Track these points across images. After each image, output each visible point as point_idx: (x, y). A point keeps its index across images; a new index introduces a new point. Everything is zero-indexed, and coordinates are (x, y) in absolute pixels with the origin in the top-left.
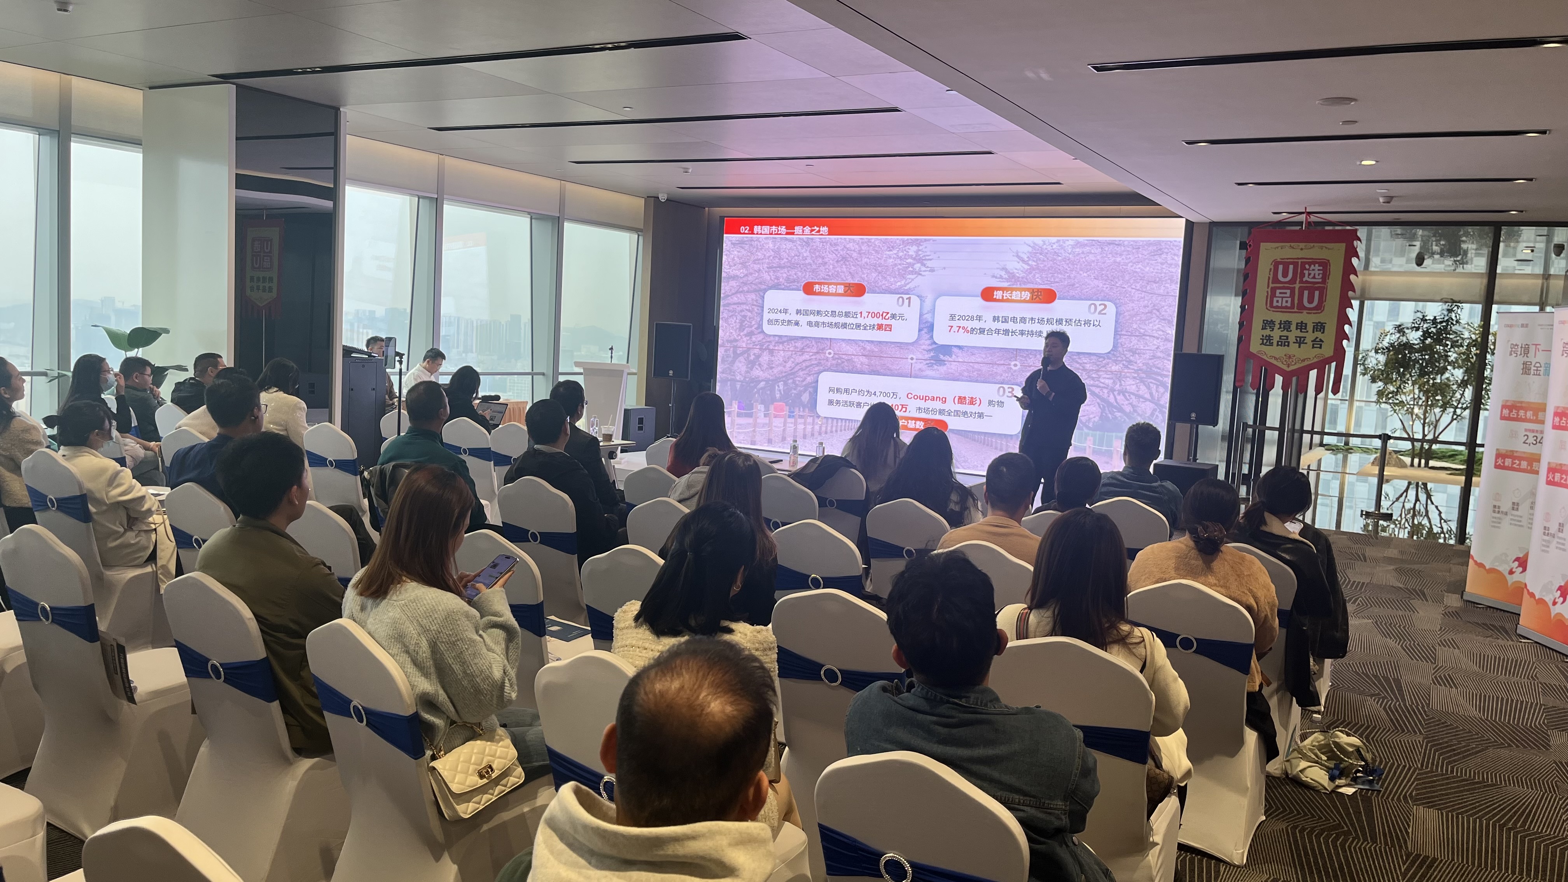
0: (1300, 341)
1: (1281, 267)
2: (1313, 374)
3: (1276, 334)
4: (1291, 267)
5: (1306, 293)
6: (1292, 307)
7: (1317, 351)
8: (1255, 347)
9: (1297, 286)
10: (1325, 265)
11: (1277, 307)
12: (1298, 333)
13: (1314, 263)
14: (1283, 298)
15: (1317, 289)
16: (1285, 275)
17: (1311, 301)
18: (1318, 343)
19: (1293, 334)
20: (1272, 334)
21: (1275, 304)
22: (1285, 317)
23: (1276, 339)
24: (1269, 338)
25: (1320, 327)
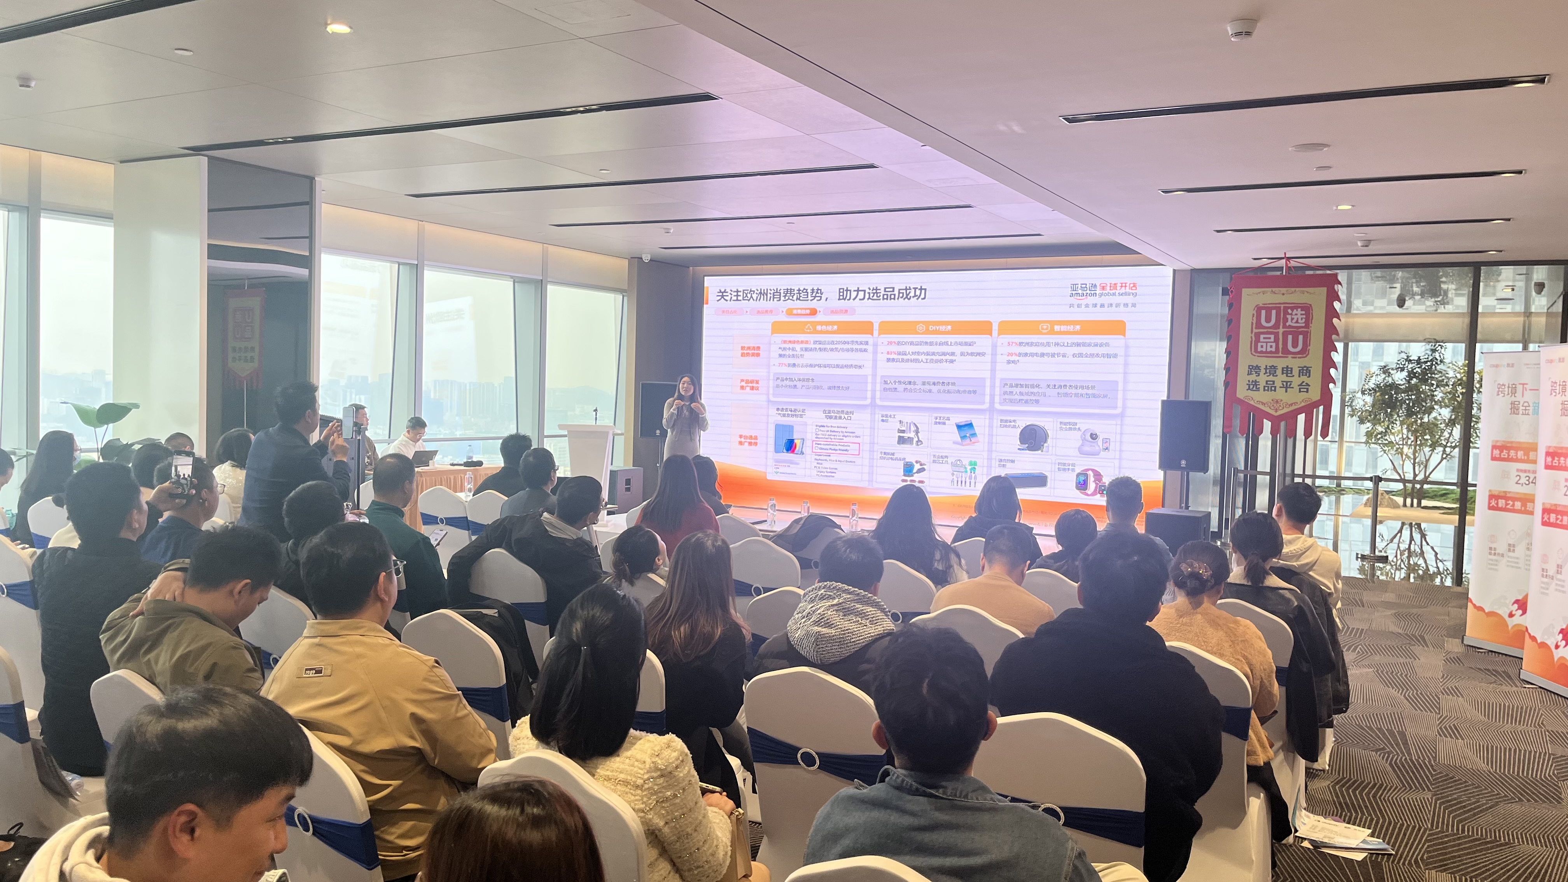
0: (1287, 386)
1: (1263, 312)
2: (1301, 418)
3: (1262, 379)
4: (1274, 312)
5: (1290, 337)
6: (1277, 351)
7: (1304, 395)
8: (1242, 392)
9: (1281, 330)
10: (1307, 309)
11: (1262, 352)
12: (1284, 378)
13: (1297, 308)
14: (1267, 344)
15: (1301, 333)
16: (1268, 320)
17: (1295, 345)
18: (1304, 388)
19: (1280, 379)
20: (1258, 379)
21: (1259, 349)
22: (1271, 362)
23: (1262, 384)
24: (1255, 383)
25: (1305, 371)
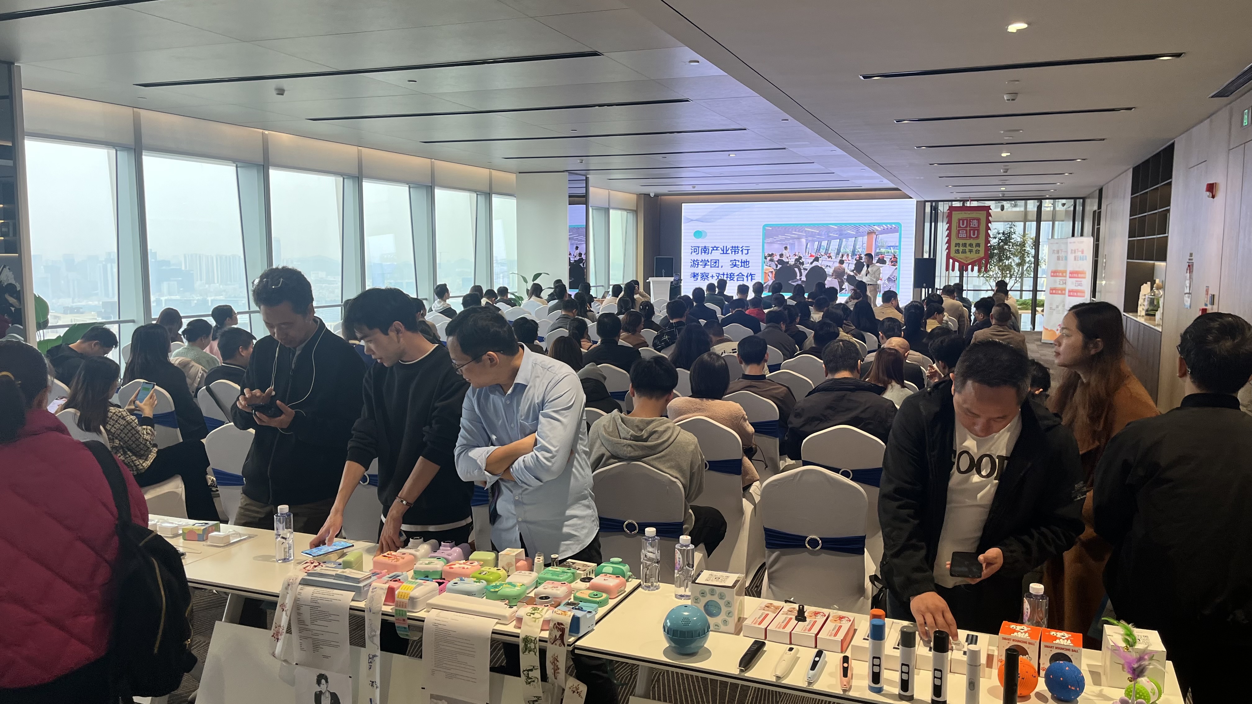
0: (971, 251)
1: (961, 221)
3: (961, 249)
4: (965, 221)
5: (972, 231)
6: (967, 237)
7: (977, 255)
8: (953, 254)
9: (968, 229)
10: (979, 220)
12: (970, 248)
13: (975, 220)
14: (963, 234)
15: (976, 230)
16: (963, 224)
17: (974, 235)
18: (978, 252)
19: (968, 248)
21: (960, 236)
22: (964, 242)
24: (958, 250)
25: (978, 245)
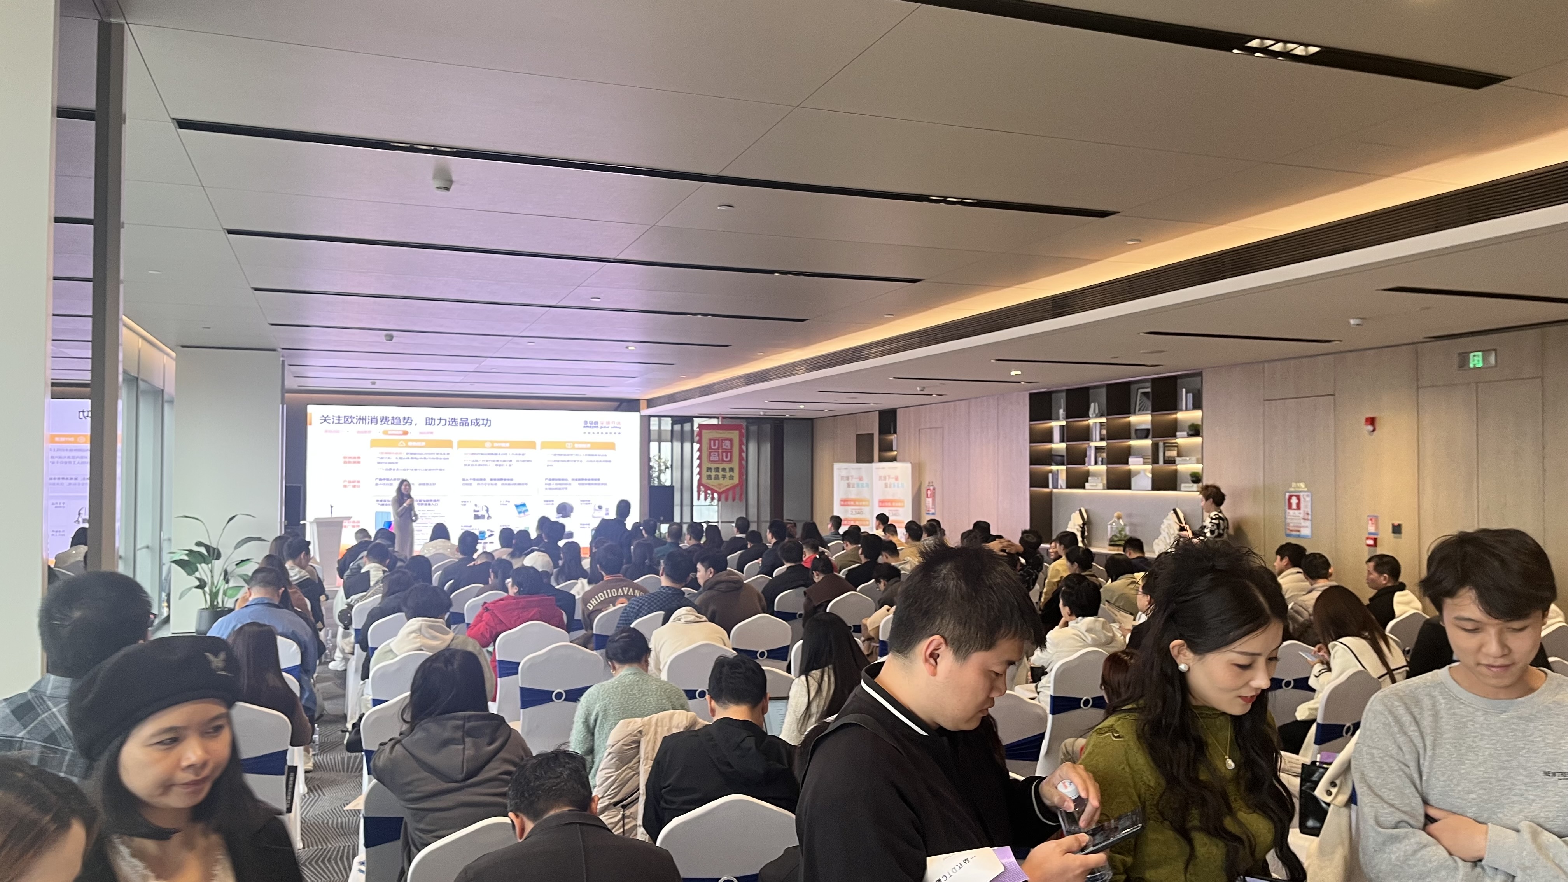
0: (724, 477)
1: (712, 442)
3: (713, 474)
4: (717, 442)
5: (724, 454)
6: (719, 461)
8: (704, 481)
9: (720, 451)
10: (731, 440)
12: (723, 473)
13: (727, 440)
14: (714, 457)
15: (729, 452)
16: (715, 445)
17: (727, 458)
18: (731, 478)
19: (721, 474)
20: (711, 474)
21: (711, 460)
22: (716, 466)
23: (713, 477)
24: (710, 476)
25: (731, 470)
